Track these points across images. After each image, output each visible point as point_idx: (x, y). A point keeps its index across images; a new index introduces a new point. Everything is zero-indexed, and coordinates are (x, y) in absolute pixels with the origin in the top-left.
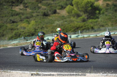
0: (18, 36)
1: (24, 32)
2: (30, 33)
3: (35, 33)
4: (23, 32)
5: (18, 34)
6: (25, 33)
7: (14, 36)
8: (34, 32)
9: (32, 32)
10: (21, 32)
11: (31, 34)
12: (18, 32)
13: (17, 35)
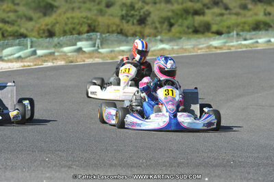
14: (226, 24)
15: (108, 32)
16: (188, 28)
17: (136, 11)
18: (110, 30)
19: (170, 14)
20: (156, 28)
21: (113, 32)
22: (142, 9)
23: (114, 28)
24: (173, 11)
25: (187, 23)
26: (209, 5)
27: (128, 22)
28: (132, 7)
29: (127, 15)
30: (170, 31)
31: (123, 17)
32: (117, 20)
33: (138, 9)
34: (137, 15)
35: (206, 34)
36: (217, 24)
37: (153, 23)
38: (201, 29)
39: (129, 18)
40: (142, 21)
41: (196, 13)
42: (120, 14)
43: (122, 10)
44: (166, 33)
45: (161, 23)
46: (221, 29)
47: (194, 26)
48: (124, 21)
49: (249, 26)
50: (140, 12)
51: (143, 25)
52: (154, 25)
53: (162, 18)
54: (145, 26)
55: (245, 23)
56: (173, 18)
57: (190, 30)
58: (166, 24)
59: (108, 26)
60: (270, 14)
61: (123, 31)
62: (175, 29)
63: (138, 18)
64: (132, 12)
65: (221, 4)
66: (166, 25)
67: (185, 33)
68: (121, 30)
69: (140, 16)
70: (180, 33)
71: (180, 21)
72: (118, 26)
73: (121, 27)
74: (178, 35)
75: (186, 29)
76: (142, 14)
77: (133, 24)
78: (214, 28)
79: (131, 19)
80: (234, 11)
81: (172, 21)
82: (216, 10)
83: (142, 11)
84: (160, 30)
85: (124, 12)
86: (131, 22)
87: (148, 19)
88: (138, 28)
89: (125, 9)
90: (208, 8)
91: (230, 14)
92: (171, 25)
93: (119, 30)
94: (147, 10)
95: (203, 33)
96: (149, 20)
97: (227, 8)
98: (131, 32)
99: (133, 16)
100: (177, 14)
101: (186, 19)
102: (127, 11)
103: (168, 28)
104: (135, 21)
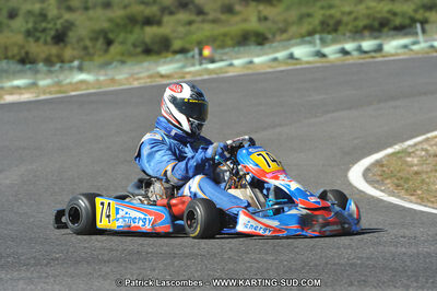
0: (329, 29)
1: (353, 16)
2: (374, 19)
3: (392, 18)
4: (350, 13)
5: (331, 22)
6: (356, 19)
7: (319, 28)
8: (389, 16)
9: (379, 16)
10: (343, 13)
11: (376, 24)
12: (331, 16)
13: (328, 25)
14: (195, 37)
15: (6, 58)
16: (135, 46)
17: (49, 23)
18: (10, 54)
19: (106, 25)
20: (85, 48)
21: (13, 57)
22: (59, 18)
23: (16, 50)
24: (111, 20)
25: (132, 38)
26: (173, 9)
27: (37, 40)
28: (43, 16)
29: (36, 29)
30: (106, 51)
31: (29, 33)
32: (19, 38)
33: (52, 19)
34: (51, 29)
35: (164, 54)
36: (182, 38)
37: (80, 40)
38: (155, 47)
39: (38, 34)
40: (60, 38)
41: (148, 22)
42: (23, 29)
43: (27, 22)
44: (100, 56)
45: (94, 39)
46: (187, 46)
47: (144, 43)
48: (31, 39)
49: (232, 39)
50: (55, 24)
51: (62, 44)
52: (82, 44)
53: (94, 31)
54: (65, 46)
55: (225, 35)
56: (112, 31)
57: (139, 50)
58: (101, 41)
59: (6, 48)
60: (266, 19)
61: (30, 55)
62: (114, 49)
63: (53, 33)
64: (44, 25)
65: (191, 6)
66: (100, 43)
67: (131, 55)
68: (27, 53)
69: (57, 30)
70: (123, 54)
71: (122, 36)
72: (22, 47)
73: (27, 48)
74: (119, 58)
75: (131, 49)
76: (59, 26)
77: (46, 43)
78: (177, 44)
79: (43, 36)
80: (210, 17)
81: (111, 36)
82: (183, 16)
83: (59, 22)
84: (91, 51)
85: (30, 25)
86: (42, 40)
87: (71, 34)
88: (54, 50)
89: (31, 20)
90: (171, 13)
91: (203, 21)
92: (109, 43)
93: (23, 54)
94: (67, 21)
95: (158, 53)
96: (72, 36)
97: (200, 12)
98: (43, 56)
99: (44, 30)
100: (118, 25)
101: (131, 32)
102: (35, 23)
103: (104, 47)
104: (49, 39)
